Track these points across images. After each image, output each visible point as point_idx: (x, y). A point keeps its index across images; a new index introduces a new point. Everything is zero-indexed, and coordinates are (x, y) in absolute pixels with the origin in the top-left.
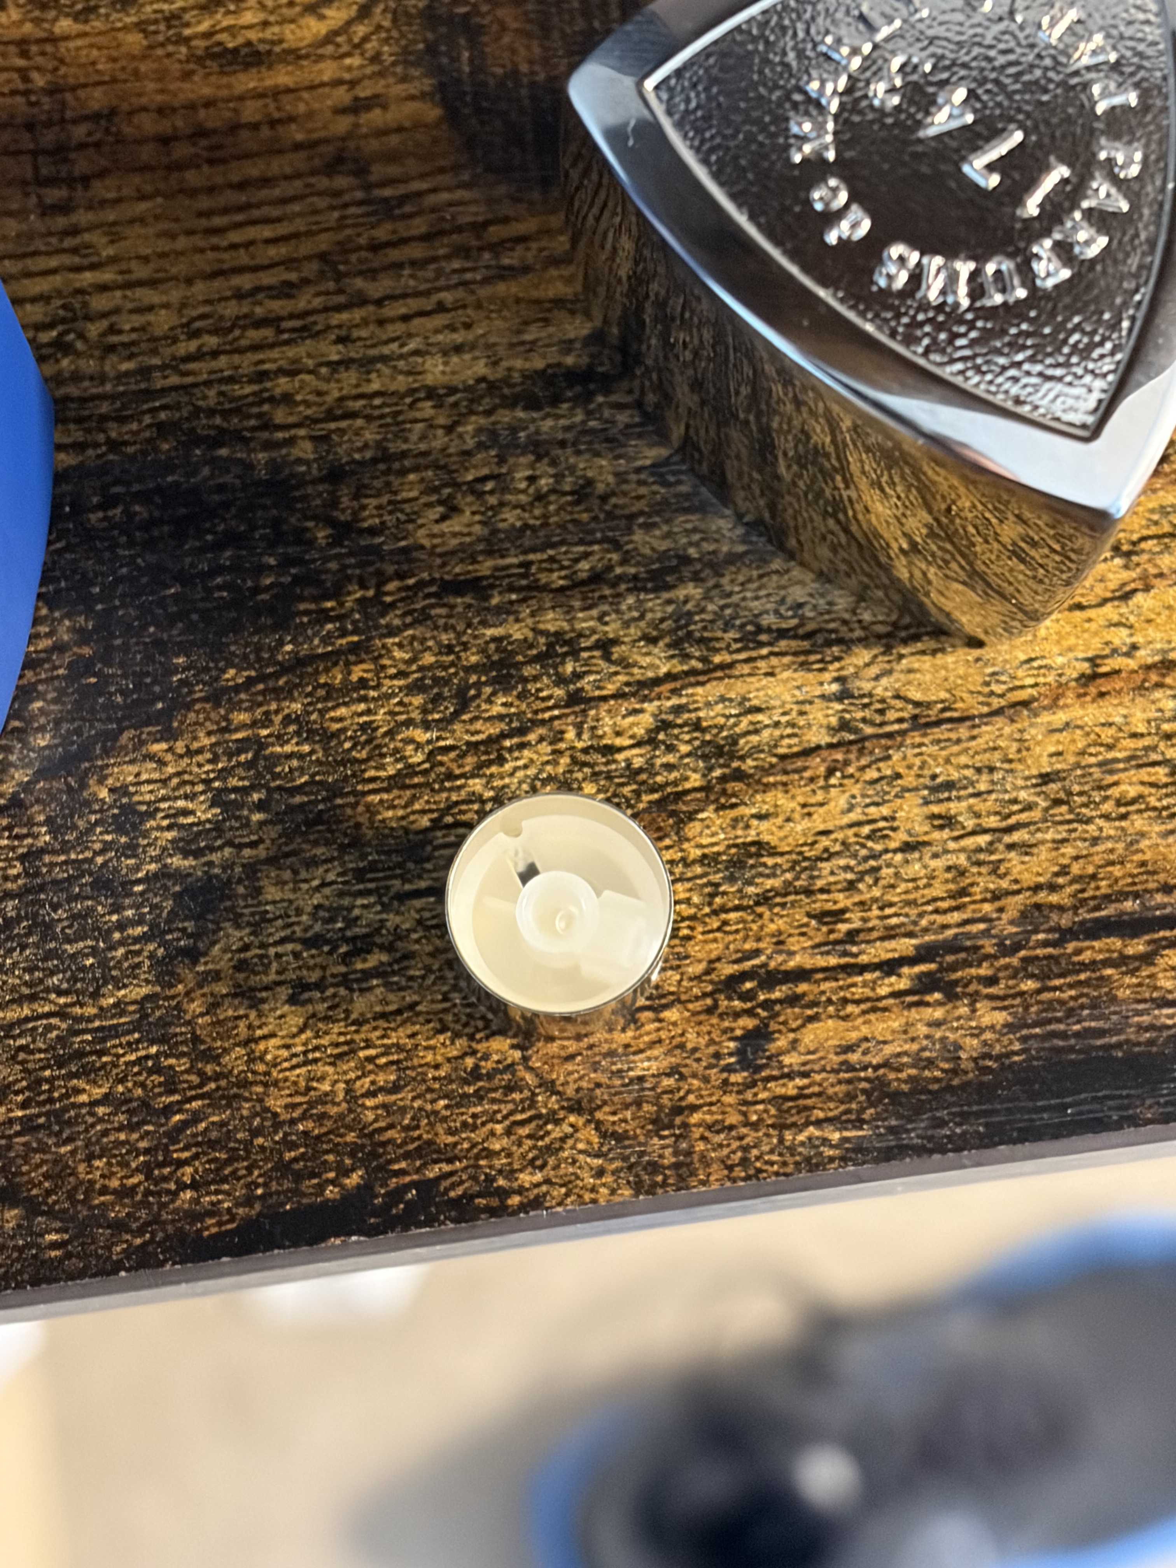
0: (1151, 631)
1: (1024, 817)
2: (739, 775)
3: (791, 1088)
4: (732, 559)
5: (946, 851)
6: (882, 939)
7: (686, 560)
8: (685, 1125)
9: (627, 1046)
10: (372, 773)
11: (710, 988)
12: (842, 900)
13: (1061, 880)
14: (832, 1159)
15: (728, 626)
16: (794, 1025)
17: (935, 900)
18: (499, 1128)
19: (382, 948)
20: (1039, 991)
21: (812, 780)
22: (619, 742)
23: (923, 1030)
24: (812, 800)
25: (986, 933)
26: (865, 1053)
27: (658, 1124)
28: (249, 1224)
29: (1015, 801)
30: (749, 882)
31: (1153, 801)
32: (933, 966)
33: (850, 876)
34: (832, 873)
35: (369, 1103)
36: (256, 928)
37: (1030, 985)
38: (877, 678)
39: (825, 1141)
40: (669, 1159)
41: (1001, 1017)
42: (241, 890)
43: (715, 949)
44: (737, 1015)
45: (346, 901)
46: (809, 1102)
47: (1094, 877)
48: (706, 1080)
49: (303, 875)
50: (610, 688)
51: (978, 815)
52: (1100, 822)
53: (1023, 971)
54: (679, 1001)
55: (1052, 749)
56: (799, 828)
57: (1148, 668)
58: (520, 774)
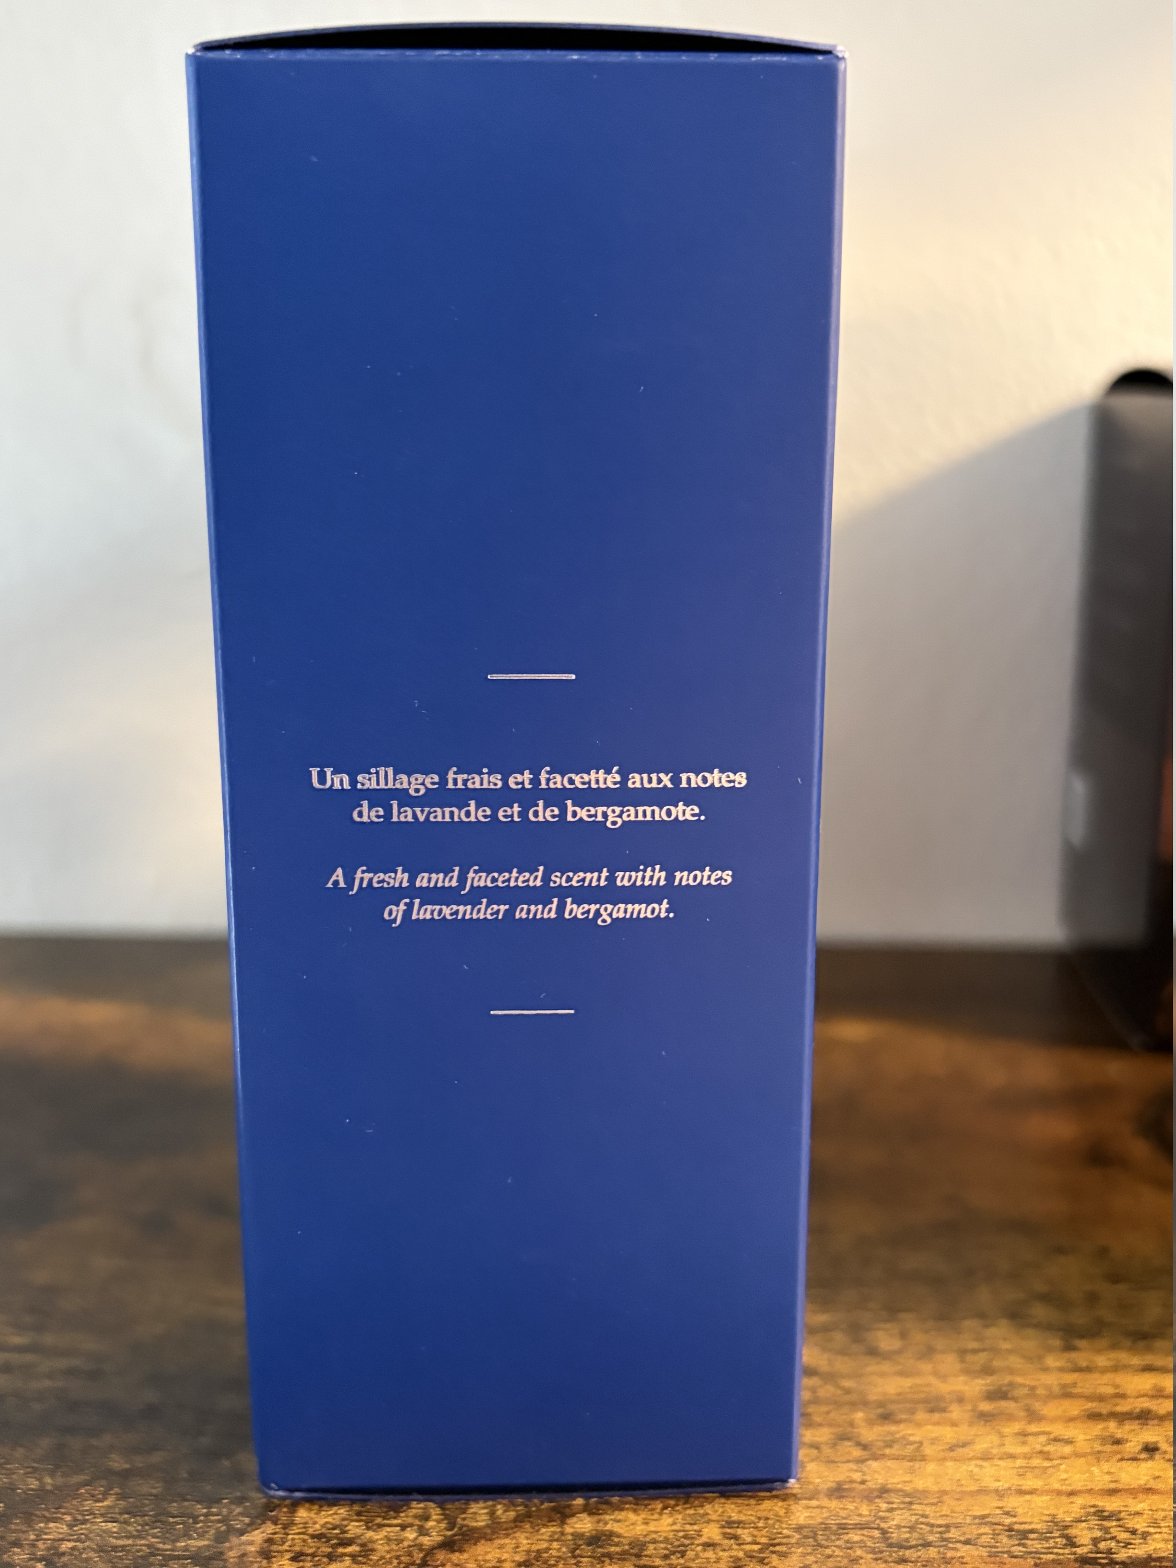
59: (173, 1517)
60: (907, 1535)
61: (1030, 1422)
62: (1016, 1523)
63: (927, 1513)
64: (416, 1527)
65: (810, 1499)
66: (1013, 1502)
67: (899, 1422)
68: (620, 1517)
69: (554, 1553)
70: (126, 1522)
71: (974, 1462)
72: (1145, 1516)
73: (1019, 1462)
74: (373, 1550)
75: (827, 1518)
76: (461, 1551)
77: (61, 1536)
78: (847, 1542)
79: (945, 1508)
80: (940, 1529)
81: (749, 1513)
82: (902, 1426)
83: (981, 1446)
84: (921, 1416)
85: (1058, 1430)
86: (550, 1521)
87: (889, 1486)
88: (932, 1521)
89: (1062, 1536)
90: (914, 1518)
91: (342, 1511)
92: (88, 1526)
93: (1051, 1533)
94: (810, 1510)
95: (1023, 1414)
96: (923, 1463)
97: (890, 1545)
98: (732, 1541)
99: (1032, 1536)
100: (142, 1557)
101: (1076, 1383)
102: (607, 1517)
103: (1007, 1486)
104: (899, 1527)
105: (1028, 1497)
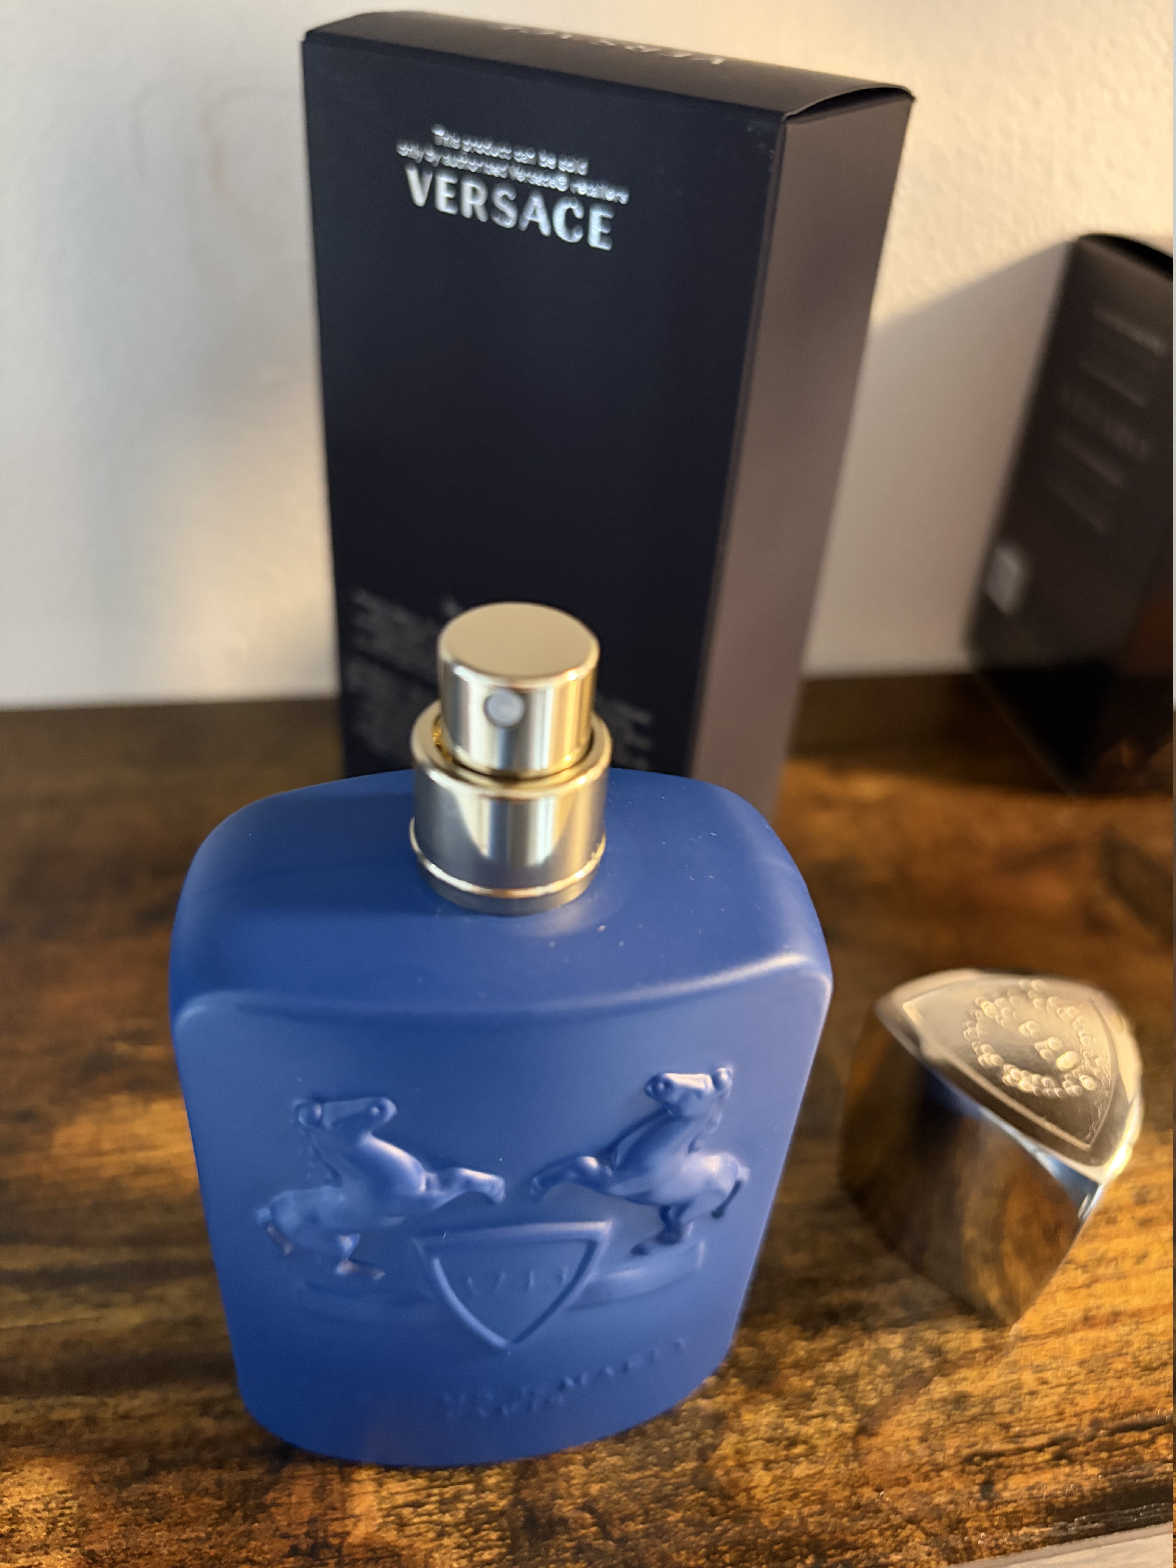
0: (1105, 1300)
1: (1078, 1378)
2: (947, 1362)
3: (1010, 1508)
5: (1049, 1395)
6: (1033, 1435)
8: (964, 1528)
9: (927, 1490)
10: (782, 1360)
11: (959, 1461)
12: (1009, 1418)
13: (1103, 1406)
14: (1039, 1543)
16: (1003, 1477)
17: (1050, 1417)
18: (876, 1532)
19: (802, 1442)
20: (1109, 1458)
21: (979, 1363)
23: (1063, 1478)
24: (982, 1372)
25: (1077, 1432)
26: (1040, 1490)
27: (951, 1528)
29: (1072, 1371)
30: (965, 1410)
31: (1130, 1371)
32: (1058, 1448)
33: (1009, 1406)
34: (1001, 1405)
35: (811, 1520)
36: (742, 1434)
37: (1104, 1455)
39: (1033, 1534)
40: (961, 1546)
41: (1096, 1471)
42: (732, 1415)
43: (957, 1442)
44: (976, 1473)
45: (781, 1420)
46: (1021, 1515)
47: (1116, 1405)
48: (969, 1505)
49: (759, 1407)
51: (1056, 1378)
52: (1111, 1380)
53: (1100, 1448)
54: (946, 1467)
55: (1080, 1349)
56: (980, 1385)
57: (1109, 1314)
58: (850, 1361)
64: (832, 1415)
65: (1073, 1333)
69: (937, 1423)
70: (624, 1453)
74: (815, 1447)
75: (1093, 1350)
76: (875, 1434)
77: (584, 1479)
78: (1116, 1372)
86: (919, 1390)
87: (1117, 1308)
91: (772, 1409)
94: (1080, 1344)
96: (1127, 1280)
98: (1046, 1387)
100: (657, 1489)
102: (954, 1378)
104: (1140, 1349)
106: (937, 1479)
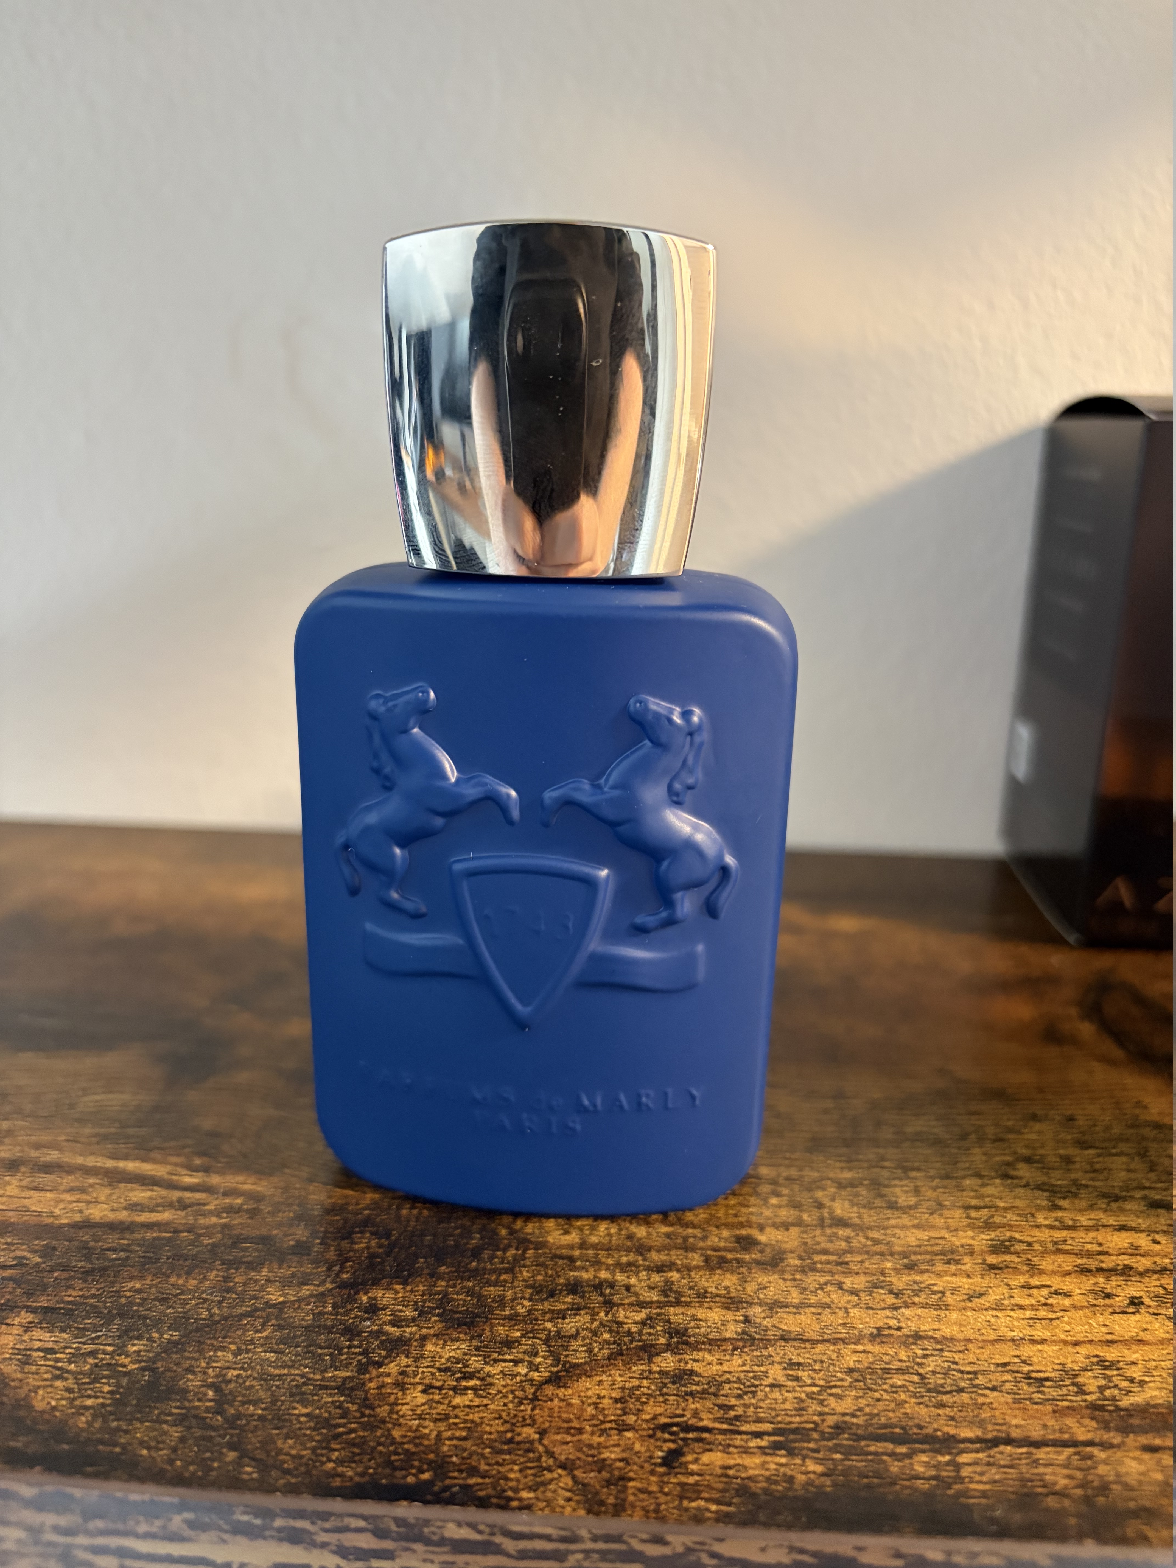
0: (909, 1323)
1: (839, 1383)
2: (686, 1343)
3: (691, 1480)
4: (697, 1268)
5: (794, 1391)
6: (754, 1422)
7: (674, 1264)
8: (625, 1486)
9: (599, 1444)
10: (498, 1312)
11: (652, 1426)
12: (733, 1401)
13: (858, 1413)
14: (709, 1519)
15: (691, 1288)
16: (698, 1451)
17: (786, 1410)
18: (516, 1468)
19: (479, 1378)
20: (843, 1460)
21: (724, 1350)
22: (626, 1320)
23: (773, 1466)
24: (724, 1358)
25: (814, 1430)
26: (738, 1471)
27: (608, 1483)
28: (359, 1485)
29: (835, 1376)
30: (684, 1386)
31: (911, 1389)
32: (781, 1438)
33: (739, 1392)
34: (730, 1389)
35: (447, 1442)
36: (416, 1360)
37: (838, 1456)
38: (764, 1318)
39: (708, 1510)
40: (611, 1501)
41: (819, 1469)
42: (415, 1344)
43: (659, 1410)
44: (665, 1441)
45: (466, 1357)
46: (702, 1488)
47: (878, 1415)
48: (642, 1467)
49: (449, 1343)
50: (627, 1301)
51: (812, 1378)
52: (882, 1392)
53: (835, 1449)
54: (634, 1429)
55: (856, 1359)
56: (714, 1368)
57: (908, 1336)
58: (573, 1324)
59: (321, 1348)
60: (943, 1381)
61: (1032, 1276)
62: (1033, 1371)
63: (957, 1360)
64: (526, 1363)
65: (855, 1344)
66: (1027, 1351)
67: (922, 1272)
68: (697, 1357)
69: (645, 1390)
70: (282, 1353)
71: (990, 1312)
72: (1140, 1366)
73: (1028, 1314)
74: (491, 1384)
75: (872, 1363)
76: (565, 1386)
77: (227, 1364)
78: (892, 1386)
79: (971, 1356)
80: (970, 1376)
81: (807, 1355)
82: (925, 1277)
83: (993, 1297)
84: (940, 1267)
85: (1056, 1283)
86: (639, 1360)
87: (921, 1333)
88: (962, 1368)
89: (1073, 1384)
90: (946, 1365)
91: (463, 1346)
92: (250, 1355)
93: (1063, 1381)
94: (858, 1354)
95: (1025, 1268)
96: (947, 1312)
97: (929, 1391)
98: (795, 1383)
99: (1048, 1384)
100: (297, 1386)
101: (1066, 1241)
102: (687, 1357)
103: (1021, 1335)
104: (934, 1372)
105: (1039, 1347)
106: (616, 1438)
